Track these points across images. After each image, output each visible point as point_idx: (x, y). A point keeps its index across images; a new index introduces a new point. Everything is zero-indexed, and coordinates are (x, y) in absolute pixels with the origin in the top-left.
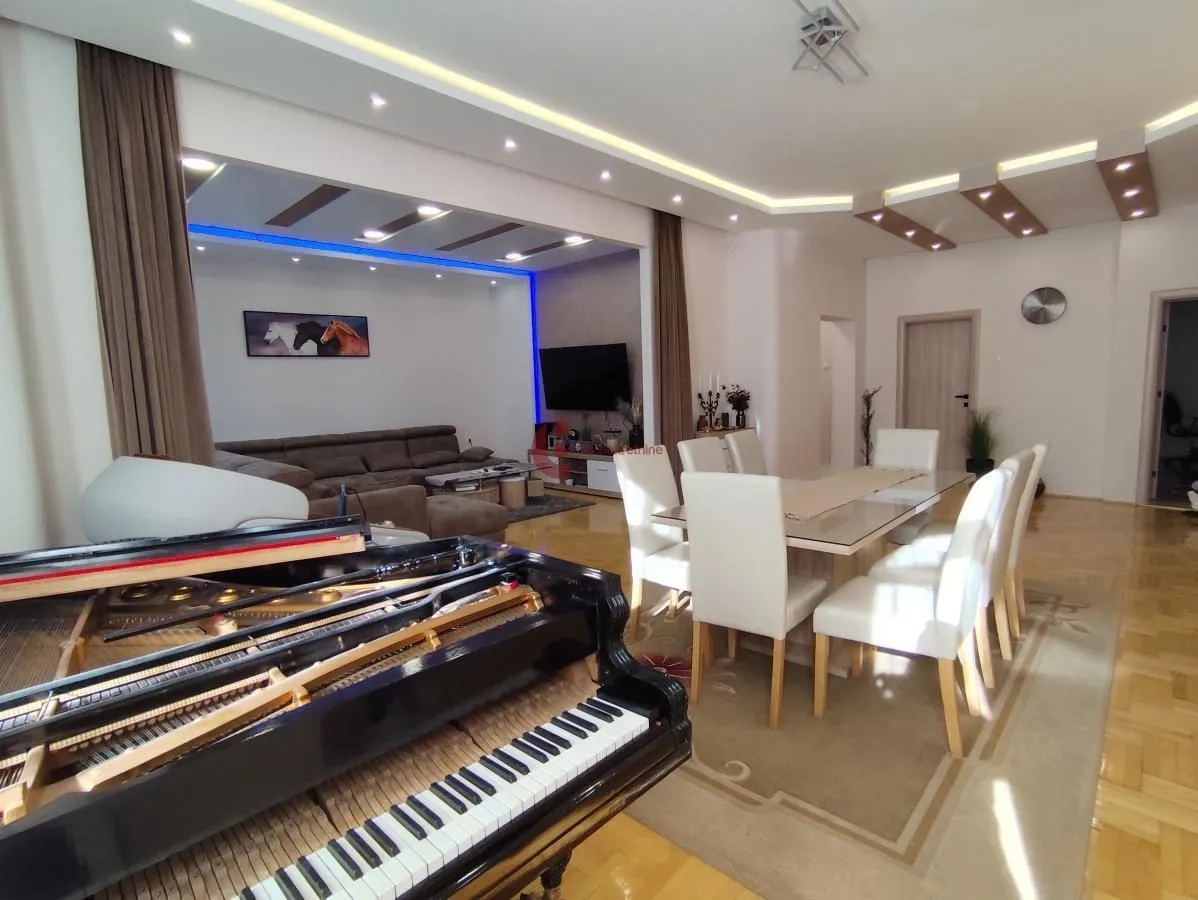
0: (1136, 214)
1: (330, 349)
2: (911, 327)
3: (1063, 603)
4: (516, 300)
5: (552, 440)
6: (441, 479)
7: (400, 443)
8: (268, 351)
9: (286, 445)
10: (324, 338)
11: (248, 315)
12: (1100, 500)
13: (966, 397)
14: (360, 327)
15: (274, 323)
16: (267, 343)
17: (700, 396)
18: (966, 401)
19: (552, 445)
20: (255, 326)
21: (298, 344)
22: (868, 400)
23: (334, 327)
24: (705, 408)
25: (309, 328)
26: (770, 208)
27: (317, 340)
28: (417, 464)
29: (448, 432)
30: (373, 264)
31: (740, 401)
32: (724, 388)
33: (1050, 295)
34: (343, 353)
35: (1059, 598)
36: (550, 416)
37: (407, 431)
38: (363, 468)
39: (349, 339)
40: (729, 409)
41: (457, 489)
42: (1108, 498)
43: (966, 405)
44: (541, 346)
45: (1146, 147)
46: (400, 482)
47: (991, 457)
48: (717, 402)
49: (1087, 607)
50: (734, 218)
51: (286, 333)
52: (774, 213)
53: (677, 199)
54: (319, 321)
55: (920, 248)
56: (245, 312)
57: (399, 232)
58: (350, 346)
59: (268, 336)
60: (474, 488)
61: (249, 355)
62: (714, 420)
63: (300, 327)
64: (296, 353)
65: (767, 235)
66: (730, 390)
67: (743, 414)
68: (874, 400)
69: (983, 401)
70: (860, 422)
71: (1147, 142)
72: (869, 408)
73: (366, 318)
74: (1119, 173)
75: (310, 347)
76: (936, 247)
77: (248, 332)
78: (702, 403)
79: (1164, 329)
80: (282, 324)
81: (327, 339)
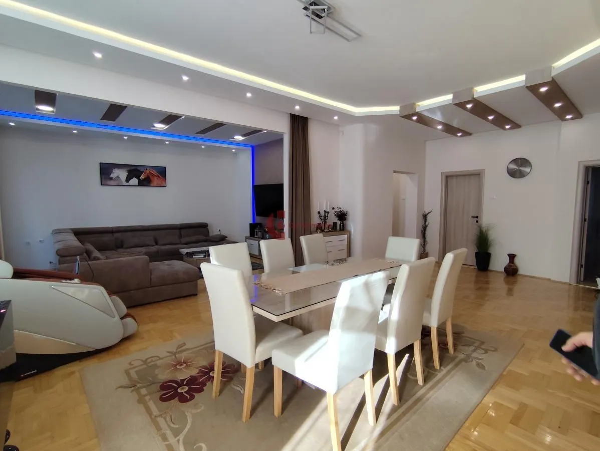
0: (568, 117)
1: (145, 182)
2: (448, 178)
3: (483, 347)
4: (245, 159)
5: (257, 232)
6: (184, 251)
7: (177, 231)
8: (112, 182)
9: (114, 230)
10: (142, 177)
11: (101, 164)
12: (549, 280)
13: (477, 217)
14: (162, 172)
15: (115, 169)
16: (111, 179)
17: (319, 213)
18: (476, 219)
19: (257, 235)
20: (106, 171)
21: (128, 180)
22: (425, 217)
23: (148, 172)
24: (321, 219)
25: (134, 172)
26: (355, 113)
27: (138, 178)
28: (183, 242)
29: (204, 226)
30: (167, 141)
31: (342, 216)
32: (333, 209)
33: (523, 162)
34: (152, 185)
35: (483, 343)
36: (259, 219)
37: (181, 225)
38: (154, 244)
39: (156, 178)
40: (336, 220)
41: (194, 257)
42: (553, 278)
43: (477, 222)
44: (256, 184)
45: (552, 78)
46: (139, 254)
47: (489, 252)
48: (327, 216)
49: (496, 350)
50: (336, 118)
51: (122, 174)
52: (357, 115)
53: (297, 107)
54: (139, 168)
55: (450, 135)
56: (100, 163)
57: (170, 125)
58: (156, 181)
59: (112, 176)
60: (203, 256)
61: (101, 185)
62: (327, 226)
63: (129, 172)
64: (127, 184)
65: (358, 128)
66: (336, 210)
67: (343, 223)
68: (429, 217)
69: (485, 220)
70: (421, 228)
71: (553, 74)
72: (425, 222)
73: (165, 168)
74: (541, 92)
75: (134, 181)
76: (459, 135)
77: (101, 173)
78: (320, 216)
79: (588, 183)
80: (120, 170)
81: (143, 178)
